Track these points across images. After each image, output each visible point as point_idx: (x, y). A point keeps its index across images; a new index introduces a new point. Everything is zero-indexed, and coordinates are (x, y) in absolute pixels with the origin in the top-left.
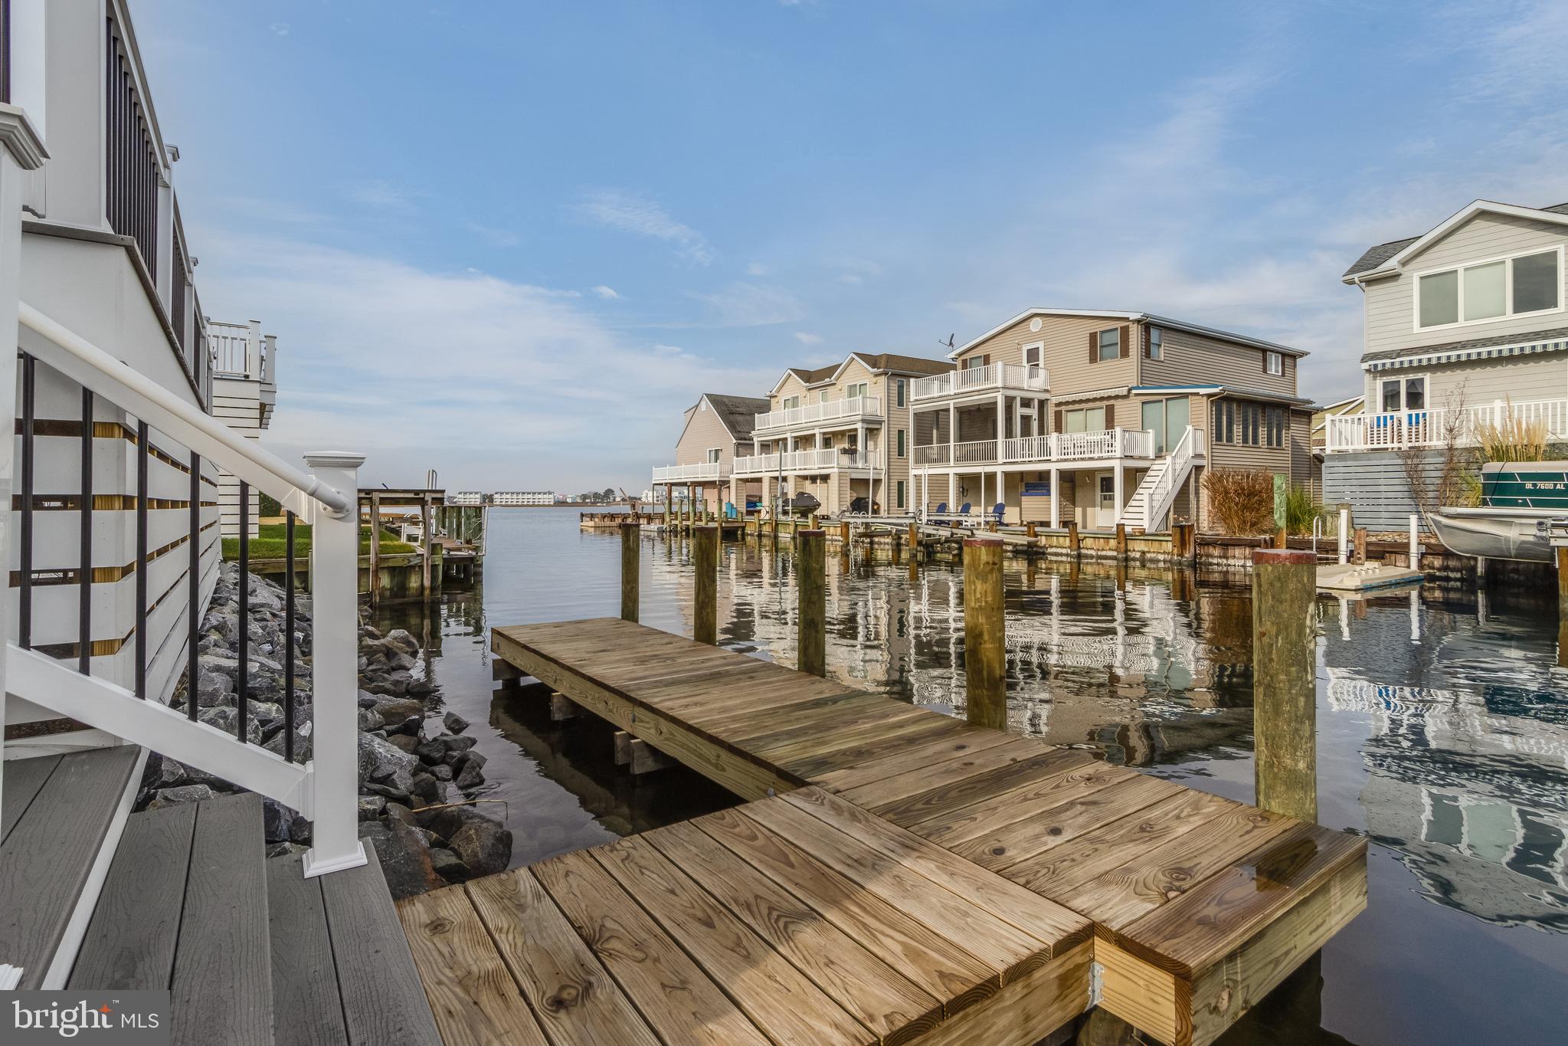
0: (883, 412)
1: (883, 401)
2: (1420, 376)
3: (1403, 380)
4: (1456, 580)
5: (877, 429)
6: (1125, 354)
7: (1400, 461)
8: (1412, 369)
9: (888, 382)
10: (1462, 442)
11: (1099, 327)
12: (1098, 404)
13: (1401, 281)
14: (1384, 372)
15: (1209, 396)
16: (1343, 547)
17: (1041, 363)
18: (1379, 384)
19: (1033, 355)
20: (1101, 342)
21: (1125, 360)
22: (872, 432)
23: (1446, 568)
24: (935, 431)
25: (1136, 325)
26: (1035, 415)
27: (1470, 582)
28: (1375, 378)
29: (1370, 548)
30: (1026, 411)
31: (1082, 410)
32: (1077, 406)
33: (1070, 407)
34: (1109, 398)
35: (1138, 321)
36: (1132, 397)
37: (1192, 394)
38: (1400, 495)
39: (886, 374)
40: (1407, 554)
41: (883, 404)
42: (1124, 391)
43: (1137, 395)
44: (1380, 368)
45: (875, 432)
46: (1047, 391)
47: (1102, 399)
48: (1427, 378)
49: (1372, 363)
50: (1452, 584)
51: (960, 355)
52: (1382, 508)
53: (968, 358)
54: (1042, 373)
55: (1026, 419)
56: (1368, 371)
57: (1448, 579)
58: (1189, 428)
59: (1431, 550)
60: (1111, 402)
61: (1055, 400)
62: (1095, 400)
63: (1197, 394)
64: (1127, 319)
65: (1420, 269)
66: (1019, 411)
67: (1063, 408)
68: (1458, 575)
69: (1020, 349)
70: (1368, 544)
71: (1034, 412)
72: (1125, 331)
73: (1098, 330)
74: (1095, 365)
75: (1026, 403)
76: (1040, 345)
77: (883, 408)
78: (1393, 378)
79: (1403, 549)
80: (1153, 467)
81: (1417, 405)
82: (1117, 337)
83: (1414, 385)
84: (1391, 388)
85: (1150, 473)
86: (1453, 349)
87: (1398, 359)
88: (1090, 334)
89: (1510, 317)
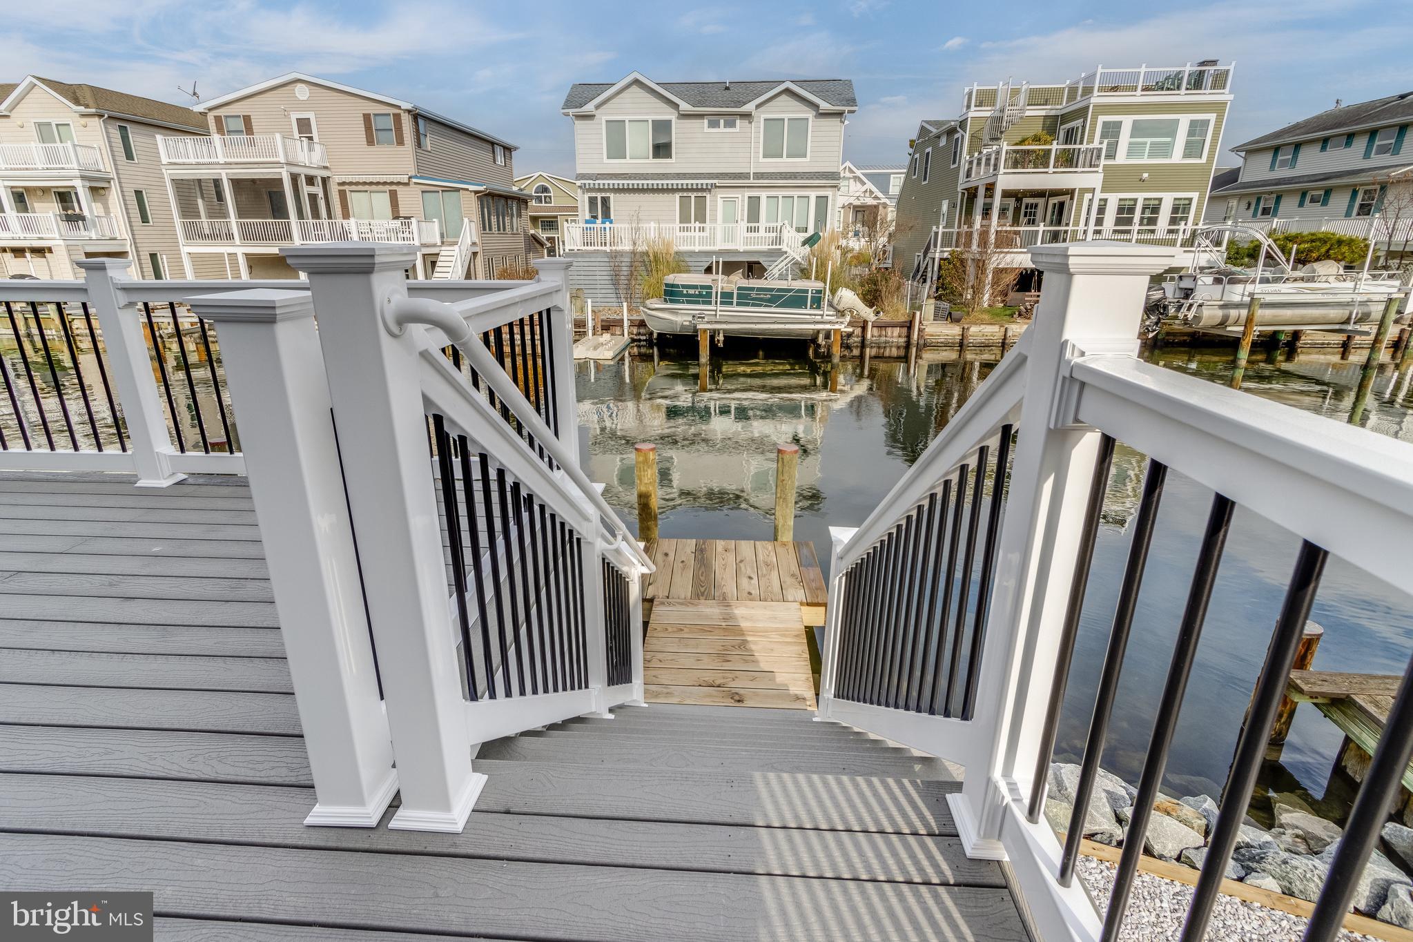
0: (108, 166)
1: (104, 152)
2: (608, 195)
3: (600, 196)
4: (644, 340)
5: (103, 188)
6: (400, 142)
7: (607, 260)
8: (603, 190)
9: (106, 128)
10: (640, 249)
11: (373, 109)
12: (381, 188)
13: (595, 121)
14: (590, 190)
15: (476, 192)
16: (590, 324)
17: (315, 135)
18: (586, 196)
19: (304, 125)
20: (376, 126)
21: (401, 148)
22: (97, 191)
23: (639, 334)
24: (200, 201)
25: (407, 114)
26: (321, 195)
27: (650, 343)
28: (584, 194)
29: (604, 324)
30: (313, 190)
31: (366, 191)
32: (360, 188)
33: (354, 188)
34: (392, 183)
35: (409, 111)
36: (412, 185)
37: (462, 189)
38: (607, 282)
39: (101, 116)
40: (622, 326)
41: (105, 156)
42: (404, 178)
43: (416, 183)
44: (586, 186)
45: (102, 192)
46: (326, 168)
47: (385, 183)
48: (612, 196)
49: (583, 182)
50: (642, 343)
51: (210, 109)
52: (598, 291)
53: (222, 114)
54: (317, 147)
55: (313, 198)
56: (580, 187)
57: (640, 340)
58: (466, 220)
59: (633, 323)
60: (394, 187)
61: (337, 179)
62: (378, 183)
63: (467, 190)
64: (399, 107)
65: (606, 114)
66: (306, 190)
67: (346, 188)
68: (645, 338)
69: (287, 116)
70: (602, 319)
71: (318, 190)
72: (397, 118)
73: (372, 112)
74: (372, 148)
75: (310, 180)
76: (311, 115)
77: (106, 160)
78: (594, 195)
79: (620, 323)
80: (442, 253)
81: (607, 215)
82: (390, 123)
83: (605, 201)
84: (592, 201)
85: (440, 258)
86: (625, 179)
87: (597, 182)
88: (364, 115)
89: (652, 160)
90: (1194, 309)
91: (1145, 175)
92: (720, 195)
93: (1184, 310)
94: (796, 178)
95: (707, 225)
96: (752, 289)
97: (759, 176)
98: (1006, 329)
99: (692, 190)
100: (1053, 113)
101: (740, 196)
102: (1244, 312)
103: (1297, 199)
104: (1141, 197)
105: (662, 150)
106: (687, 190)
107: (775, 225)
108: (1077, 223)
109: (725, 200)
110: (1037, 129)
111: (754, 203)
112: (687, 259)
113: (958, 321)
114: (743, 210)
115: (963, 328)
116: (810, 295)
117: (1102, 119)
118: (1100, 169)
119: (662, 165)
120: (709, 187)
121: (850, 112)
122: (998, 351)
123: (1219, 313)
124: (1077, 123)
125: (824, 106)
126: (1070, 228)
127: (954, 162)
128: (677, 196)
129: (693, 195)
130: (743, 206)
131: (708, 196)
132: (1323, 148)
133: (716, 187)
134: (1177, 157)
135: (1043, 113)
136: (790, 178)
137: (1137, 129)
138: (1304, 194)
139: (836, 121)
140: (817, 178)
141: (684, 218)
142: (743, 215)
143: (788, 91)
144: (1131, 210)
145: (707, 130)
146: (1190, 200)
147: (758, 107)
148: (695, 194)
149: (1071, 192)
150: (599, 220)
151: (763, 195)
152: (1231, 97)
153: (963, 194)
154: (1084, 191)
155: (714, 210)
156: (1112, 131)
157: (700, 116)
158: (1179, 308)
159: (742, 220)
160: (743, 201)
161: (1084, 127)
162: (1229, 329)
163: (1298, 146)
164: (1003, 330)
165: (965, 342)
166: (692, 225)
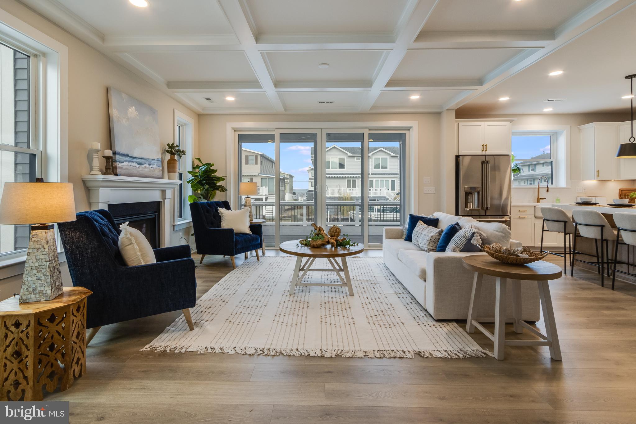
6: (256, 163)
11: (249, 154)
12: (248, 177)
20: (249, 159)
21: (256, 165)
35: (260, 155)
36: (259, 176)
42: (257, 174)
47: (250, 176)
60: (252, 177)
64: (257, 154)
72: (256, 157)
73: (248, 156)
74: (247, 165)
80: (268, 197)
82: (254, 158)
85: (268, 199)
86: (330, 174)
88: (246, 156)
89: (338, 169)
92: (360, 179)
95: (357, 188)
97: (373, 174)
99: (352, 178)
105: (341, 166)
106: (350, 178)
111: (372, 182)
119: (341, 171)
120: (357, 177)
125: (392, 155)
128: (346, 180)
129: (352, 179)
131: (356, 181)
132: (543, 166)
133: (360, 177)
136: (383, 175)
140: (391, 175)
141: (349, 186)
143: (381, 150)
145: (356, 161)
147: (372, 154)
151: (374, 180)
155: (359, 184)
157: (354, 157)
163: (535, 165)
166: (352, 189)
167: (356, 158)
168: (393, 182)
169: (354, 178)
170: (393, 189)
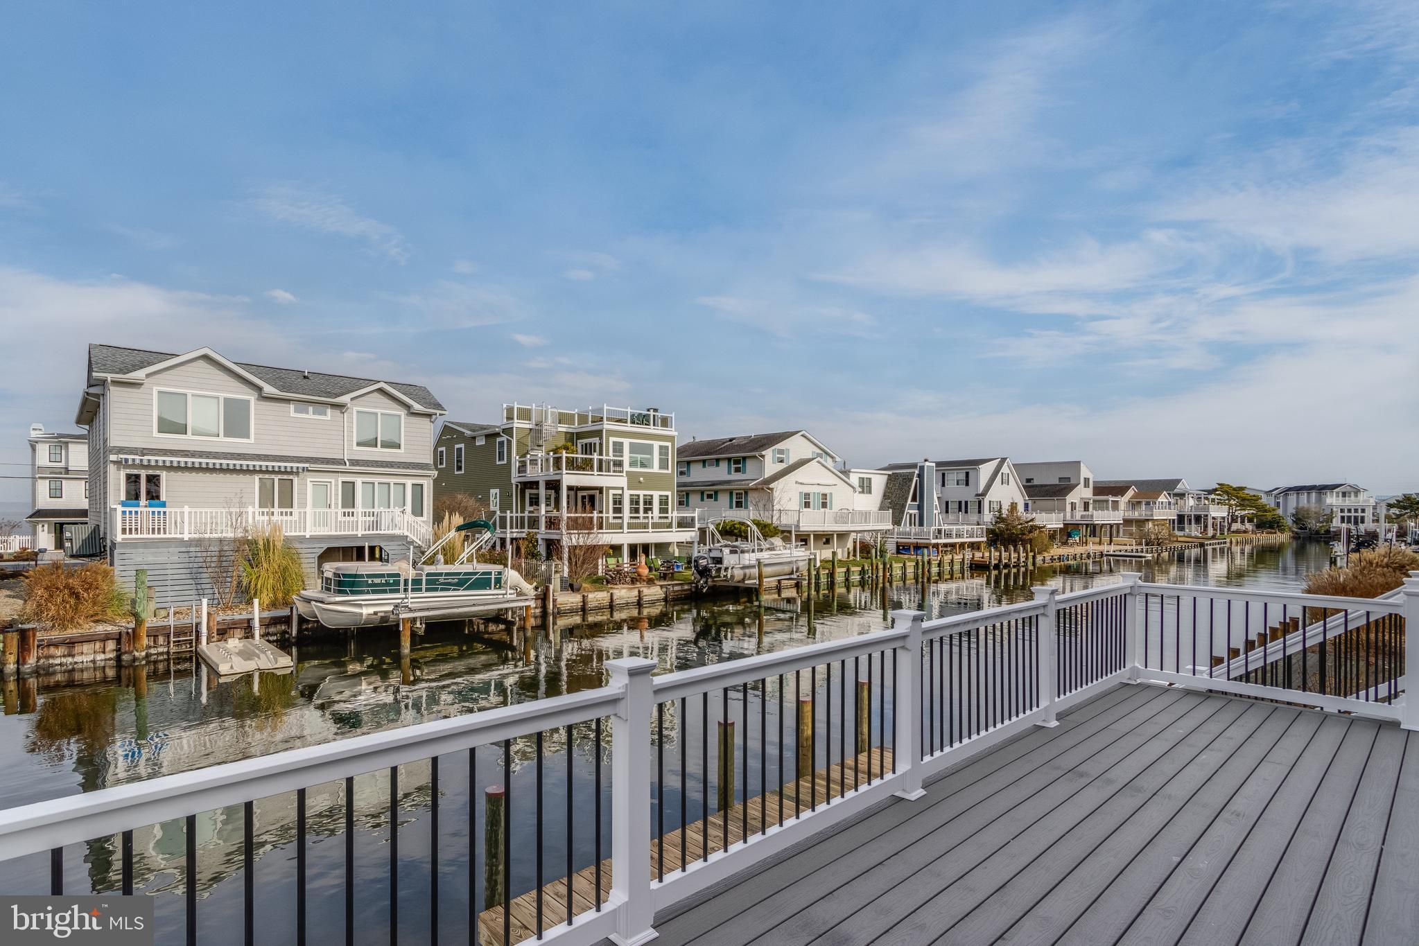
2: (158, 473)
3: (143, 473)
7: (184, 549)
8: (152, 468)
13: (142, 389)
14: (127, 466)
16: (205, 630)
18: (122, 475)
28: (119, 469)
38: (183, 576)
44: (130, 462)
48: (164, 474)
49: (122, 456)
52: (169, 588)
65: (158, 385)
68: (275, 638)
70: (218, 623)
78: (135, 472)
81: (153, 496)
83: (153, 480)
84: (133, 480)
86: (186, 456)
87: (146, 458)
89: (222, 439)
90: (730, 571)
91: (641, 479)
92: (310, 479)
93: (722, 571)
94: (392, 467)
95: (295, 510)
96: (441, 574)
97: (354, 462)
98: (612, 594)
99: (280, 472)
100: (570, 430)
101: (333, 481)
102: (755, 571)
103: (699, 497)
104: (641, 493)
105: (236, 428)
106: (273, 472)
107: (371, 510)
108: (607, 512)
109: (315, 484)
110: (561, 442)
111: (349, 489)
112: (297, 545)
113: (578, 590)
114: (337, 495)
115: (583, 596)
116: (493, 576)
117: (612, 439)
118: (624, 474)
119: (236, 445)
120: (295, 470)
121: (440, 415)
122: (607, 612)
123: (741, 572)
124: (596, 440)
125: (417, 407)
126: (604, 515)
127: (501, 458)
128: (257, 478)
129: (276, 478)
130: (337, 490)
131: (296, 480)
132: (704, 466)
133: (308, 471)
134: (656, 468)
135: (564, 430)
136: (387, 466)
137: (633, 449)
138: (702, 493)
139: (426, 421)
140: (413, 468)
141: (266, 500)
142: (336, 499)
143: (381, 391)
144: (637, 503)
145: (293, 414)
146: (667, 496)
147: (352, 399)
148: (280, 477)
149: (600, 490)
150: (143, 501)
151: (359, 481)
152: (676, 434)
153: (517, 486)
154: (608, 488)
155: (303, 493)
156: (618, 448)
157: (288, 401)
158: (719, 570)
159: (336, 504)
160: (337, 485)
161: (601, 444)
162: (746, 582)
163: (688, 462)
164: (609, 594)
165: (587, 607)
166: (276, 510)
167: (292, 407)
168: (418, 489)
169: (286, 472)
170: (418, 511)
